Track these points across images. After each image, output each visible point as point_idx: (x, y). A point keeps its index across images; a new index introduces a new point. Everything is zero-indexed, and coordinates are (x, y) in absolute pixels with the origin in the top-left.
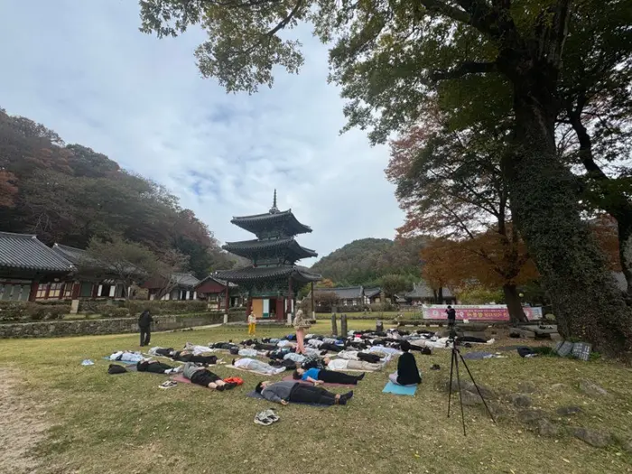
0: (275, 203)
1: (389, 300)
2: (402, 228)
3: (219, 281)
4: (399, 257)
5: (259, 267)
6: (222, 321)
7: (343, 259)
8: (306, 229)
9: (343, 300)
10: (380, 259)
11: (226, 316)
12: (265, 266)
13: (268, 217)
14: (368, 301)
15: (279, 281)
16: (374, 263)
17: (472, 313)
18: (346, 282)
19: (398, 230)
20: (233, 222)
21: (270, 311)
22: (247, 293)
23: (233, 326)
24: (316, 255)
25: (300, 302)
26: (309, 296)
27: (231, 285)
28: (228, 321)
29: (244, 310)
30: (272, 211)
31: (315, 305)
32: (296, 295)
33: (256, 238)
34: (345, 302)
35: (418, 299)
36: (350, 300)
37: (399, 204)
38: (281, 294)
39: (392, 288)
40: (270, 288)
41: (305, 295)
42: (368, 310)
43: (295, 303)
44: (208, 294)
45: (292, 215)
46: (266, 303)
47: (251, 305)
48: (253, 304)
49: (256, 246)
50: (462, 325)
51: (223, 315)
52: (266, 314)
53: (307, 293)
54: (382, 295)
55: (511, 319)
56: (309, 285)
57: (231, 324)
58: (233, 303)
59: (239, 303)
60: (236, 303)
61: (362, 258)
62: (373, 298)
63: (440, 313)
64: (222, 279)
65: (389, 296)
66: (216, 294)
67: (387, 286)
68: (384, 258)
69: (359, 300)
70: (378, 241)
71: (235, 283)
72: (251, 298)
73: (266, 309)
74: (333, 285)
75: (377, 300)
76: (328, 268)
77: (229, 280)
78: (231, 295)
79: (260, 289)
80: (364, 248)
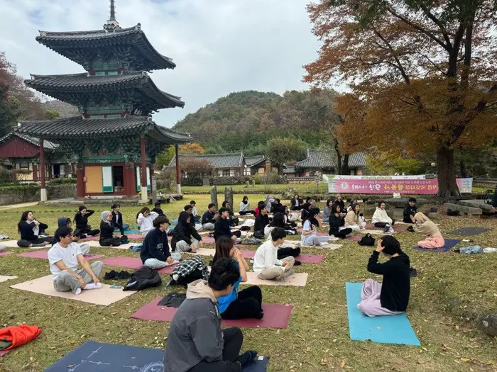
0: (113, 13)
1: (275, 170)
2: (313, 65)
3: (26, 138)
4: (288, 117)
5: (92, 118)
6: (38, 198)
7: (217, 118)
8: (166, 64)
9: (217, 170)
10: (264, 119)
11: (43, 192)
12: (102, 117)
13: (102, 35)
14: (248, 172)
15: (127, 139)
16: (257, 125)
17: (390, 185)
18: (220, 147)
19: (307, 68)
20: (39, 39)
21: (115, 184)
22: (76, 157)
23: (55, 206)
24: (181, 105)
25: (158, 172)
26: (173, 163)
27: (48, 145)
28: (49, 198)
29: (73, 182)
30: (109, 28)
31: (180, 175)
32: (153, 162)
33: (84, 71)
34: (220, 172)
35: (314, 169)
36: (227, 170)
37: (313, 25)
38: (131, 160)
39: (282, 155)
40: (112, 149)
41: (167, 162)
42: (251, 183)
43: (152, 173)
44: (14, 159)
45: (143, 34)
46: (107, 173)
47: (84, 175)
48: (87, 174)
49: (84, 83)
50: (390, 200)
51: (39, 189)
52: (108, 188)
53: (169, 161)
54: (268, 164)
55: (441, 191)
56: (173, 148)
57: (52, 202)
58: (57, 172)
59: (67, 172)
60: (62, 173)
61: (241, 116)
62: (255, 168)
63: (350, 185)
64: (31, 135)
65: (277, 166)
66: (28, 159)
67: (276, 152)
68: (270, 117)
69: (237, 169)
70: (262, 95)
71: (54, 141)
72: (83, 164)
73: (108, 180)
74: (202, 151)
75: (261, 171)
76: (196, 129)
77: (43, 137)
78: (52, 162)
79: (95, 151)
80: (243, 103)
